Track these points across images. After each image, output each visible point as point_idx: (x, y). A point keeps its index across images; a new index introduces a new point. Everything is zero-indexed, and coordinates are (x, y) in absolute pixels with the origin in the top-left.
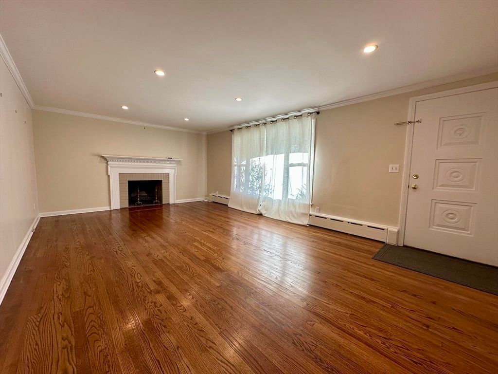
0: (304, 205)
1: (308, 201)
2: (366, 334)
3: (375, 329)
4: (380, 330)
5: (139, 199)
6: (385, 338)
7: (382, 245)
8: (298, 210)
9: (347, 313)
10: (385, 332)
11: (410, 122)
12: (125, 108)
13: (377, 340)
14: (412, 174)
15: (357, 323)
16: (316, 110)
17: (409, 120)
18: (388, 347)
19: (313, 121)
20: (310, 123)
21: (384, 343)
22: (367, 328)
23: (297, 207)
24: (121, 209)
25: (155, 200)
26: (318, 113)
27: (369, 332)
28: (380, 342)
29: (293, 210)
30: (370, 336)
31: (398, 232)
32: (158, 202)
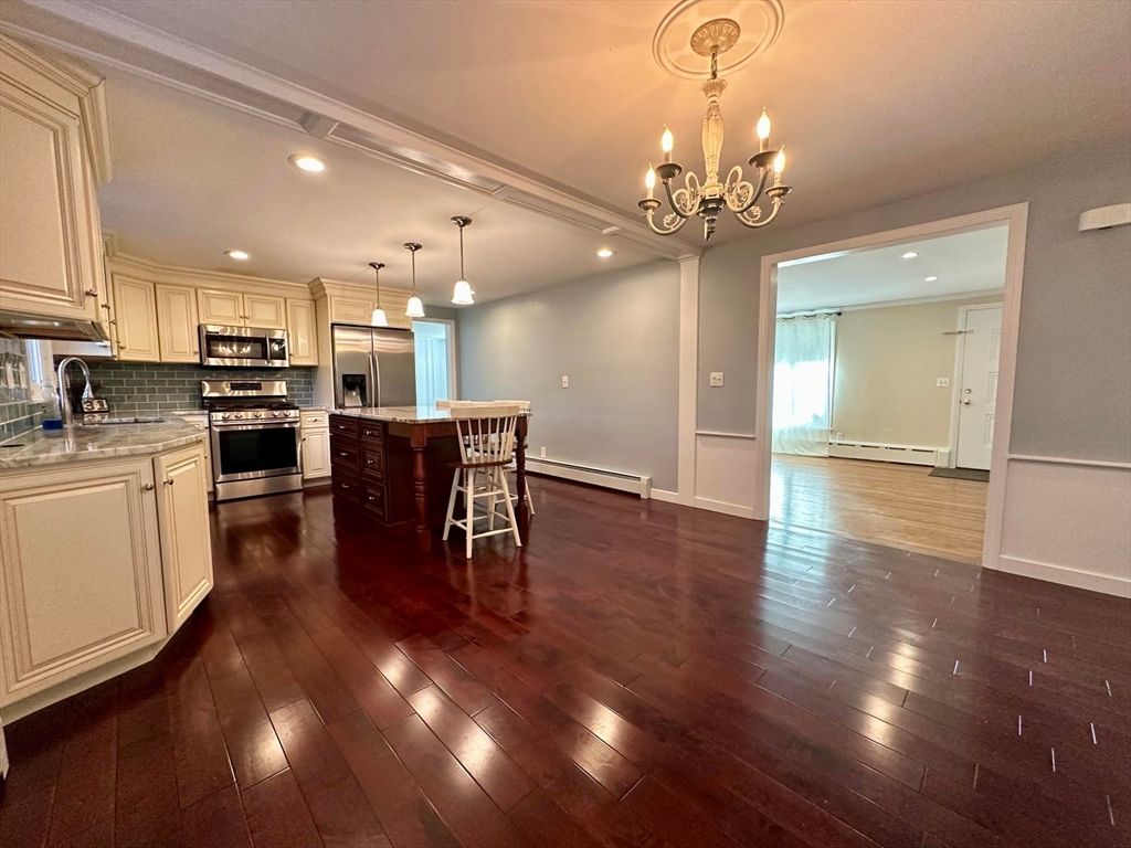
0: (821, 432)
1: (825, 426)
7: (930, 470)
8: (810, 439)
11: (960, 332)
14: (964, 388)
16: (838, 310)
17: (959, 330)
19: (833, 323)
20: (828, 328)
23: (810, 434)
26: (839, 314)
29: (803, 438)
31: (950, 453)
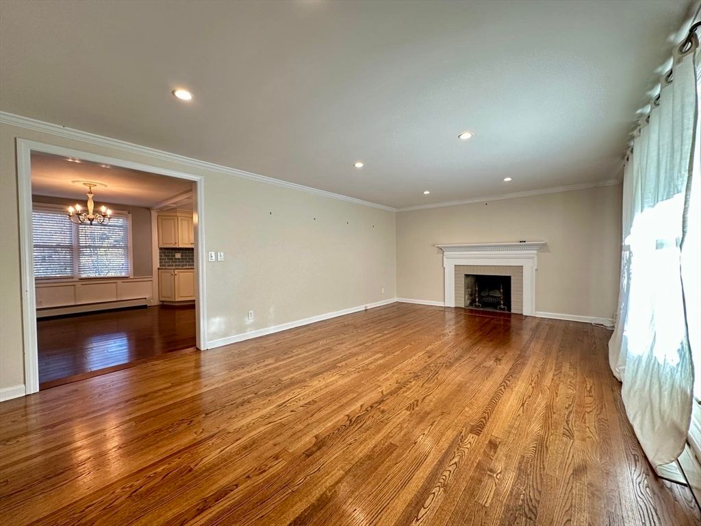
2: (155, 473)
3: (152, 487)
4: (148, 492)
5: (477, 300)
6: (135, 492)
9: (196, 465)
10: (141, 497)
12: (426, 193)
13: (138, 482)
15: (175, 471)
18: (124, 488)
21: (131, 487)
22: (161, 478)
24: (455, 308)
25: (501, 304)
27: (154, 478)
28: (136, 483)
30: (150, 477)
32: (504, 309)
